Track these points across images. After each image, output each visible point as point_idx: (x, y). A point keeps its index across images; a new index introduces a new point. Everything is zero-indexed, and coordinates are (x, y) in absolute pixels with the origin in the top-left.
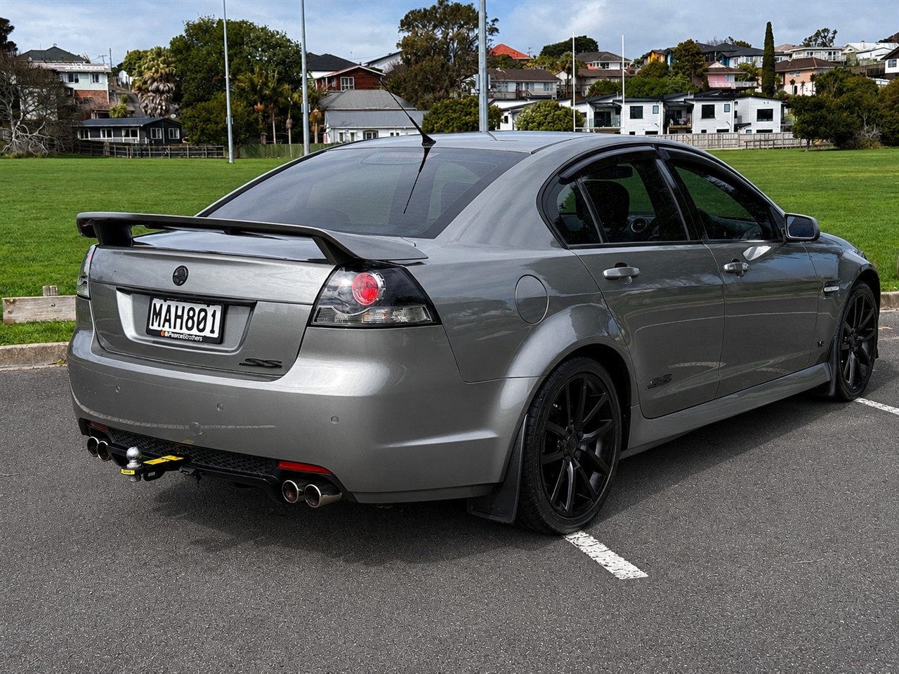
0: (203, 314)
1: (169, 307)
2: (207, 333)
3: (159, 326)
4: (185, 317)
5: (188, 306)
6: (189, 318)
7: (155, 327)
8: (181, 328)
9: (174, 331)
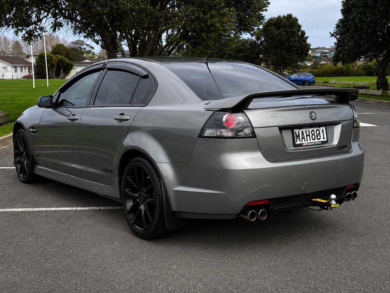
0: (318, 132)
1: (302, 132)
4: (311, 135)
8: (310, 140)
9: (308, 142)
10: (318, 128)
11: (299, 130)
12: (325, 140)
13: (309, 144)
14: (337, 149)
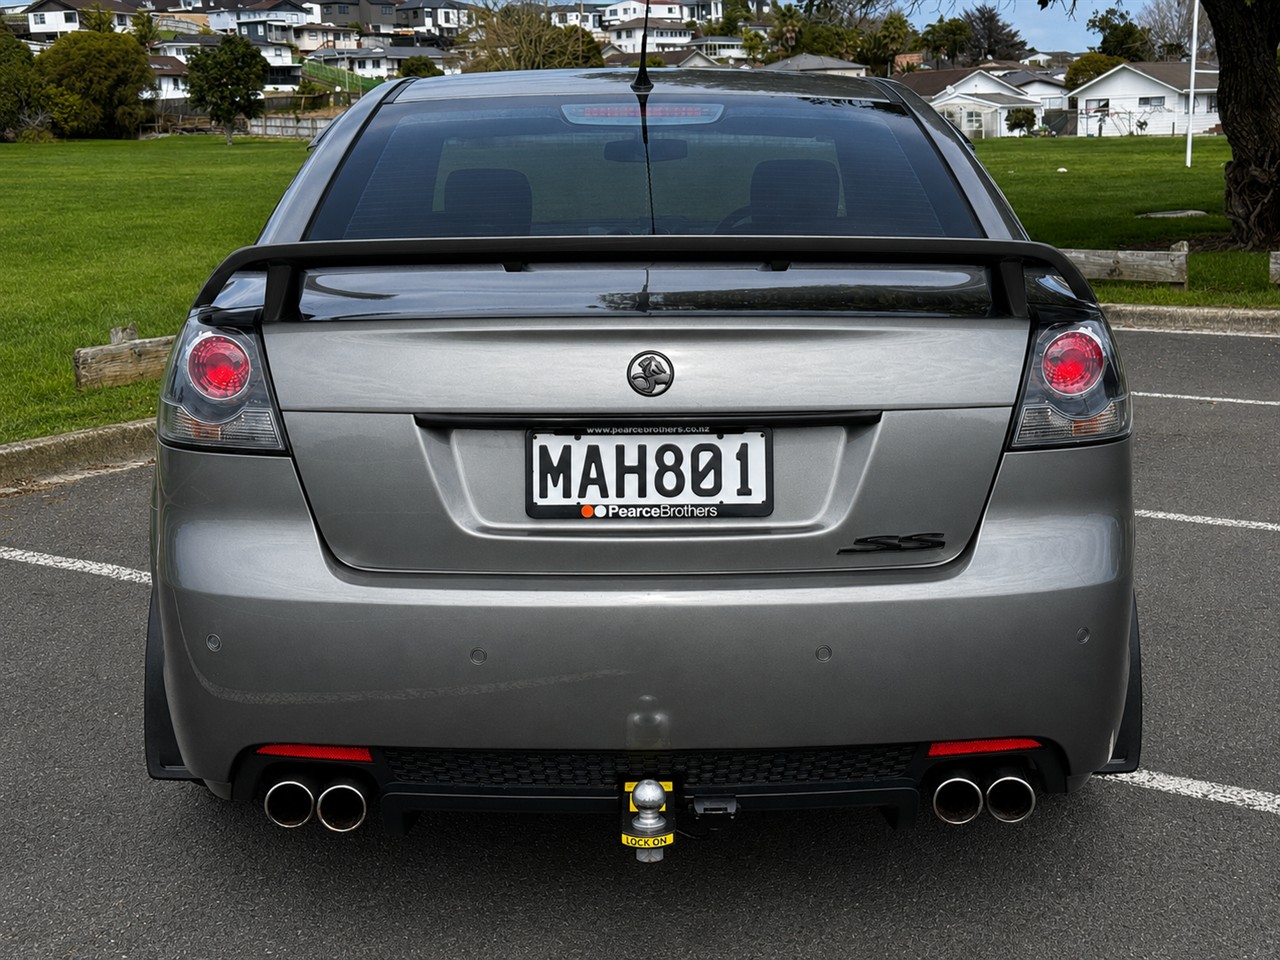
0: (705, 458)
2: (729, 496)
3: (567, 494)
4: (652, 468)
5: (653, 444)
6: (663, 469)
7: (555, 497)
9: (621, 501)
10: (712, 439)
11: (569, 440)
12: (758, 497)
13: (634, 512)
14: (842, 552)
